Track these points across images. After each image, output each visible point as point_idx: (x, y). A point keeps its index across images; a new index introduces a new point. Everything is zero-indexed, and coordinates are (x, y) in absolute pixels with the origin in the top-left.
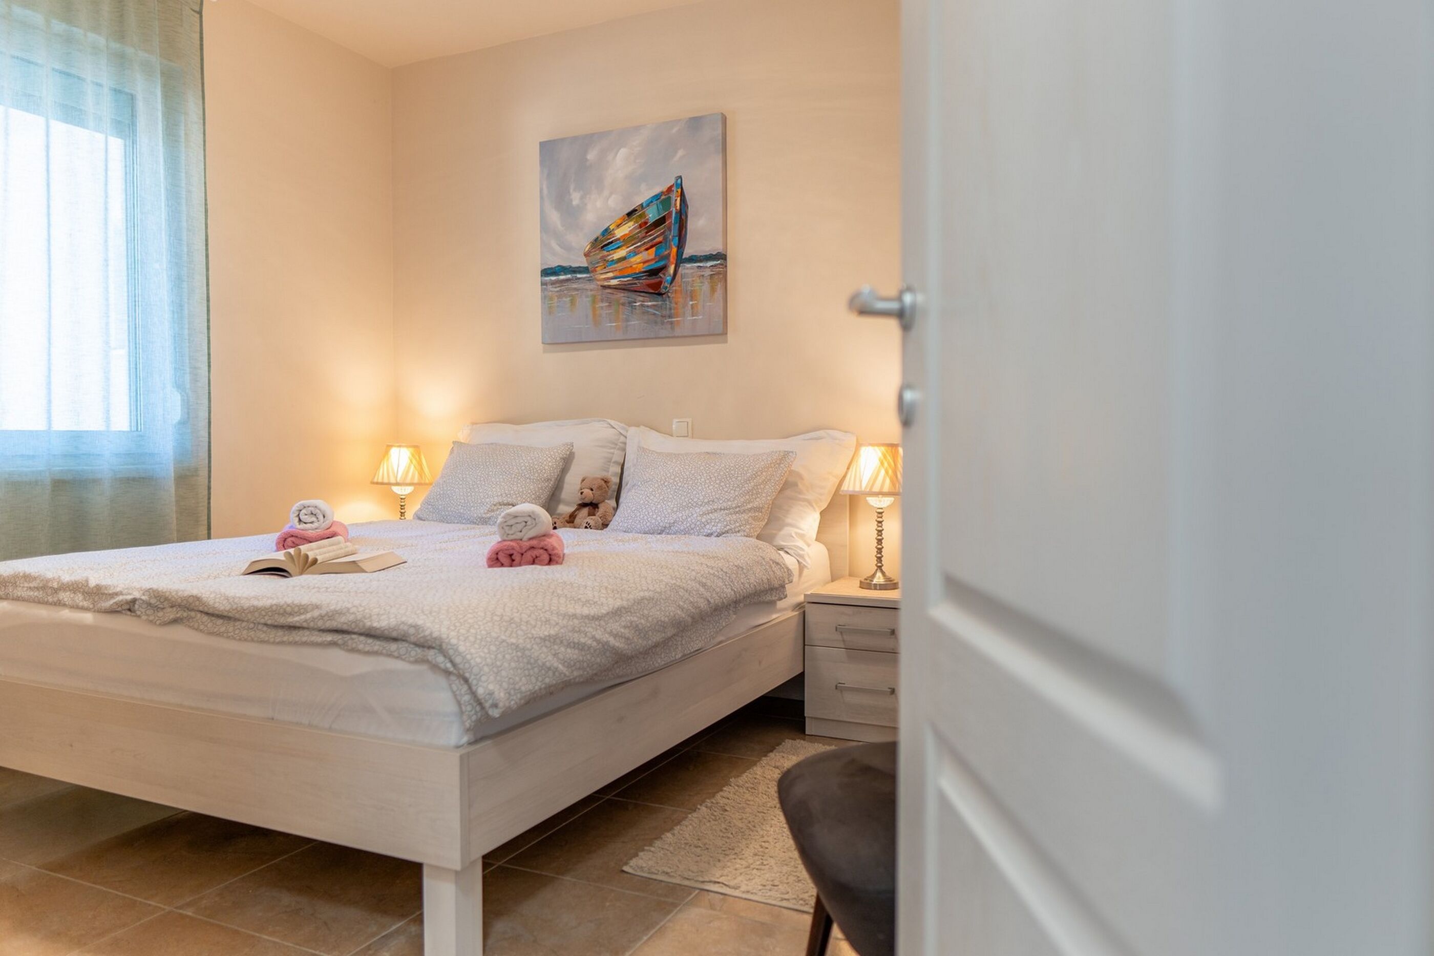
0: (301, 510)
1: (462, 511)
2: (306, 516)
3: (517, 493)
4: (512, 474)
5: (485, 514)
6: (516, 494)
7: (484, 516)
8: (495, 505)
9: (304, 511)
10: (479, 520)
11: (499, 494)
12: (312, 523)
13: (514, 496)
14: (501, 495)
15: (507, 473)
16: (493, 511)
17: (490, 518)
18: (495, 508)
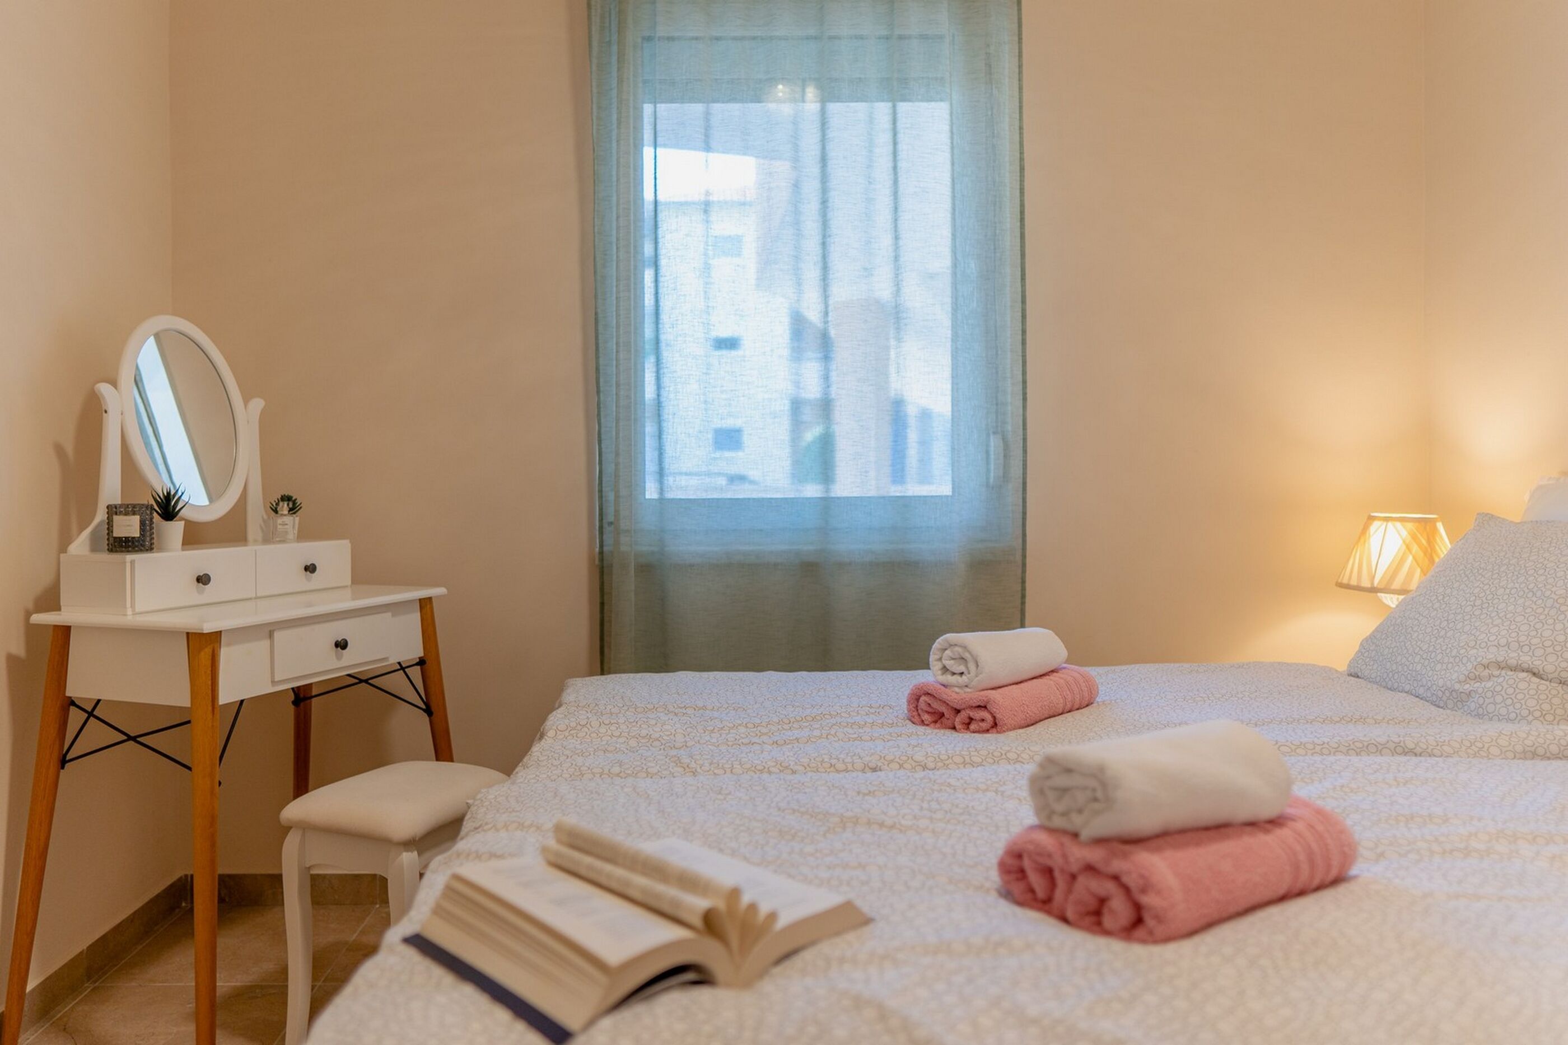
0: (946, 649)
1: (1419, 667)
2: (952, 662)
3: (1548, 643)
4: (1548, 597)
5: (1460, 682)
6: (1544, 647)
7: (1457, 686)
8: (1486, 667)
9: (948, 652)
10: (1447, 694)
11: (1503, 642)
12: (962, 674)
13: (1539, 652)
14: (1508, 644)
15: (1539, 594)
16: (1478, 679)
17: (1469, 694)
18: (1487, 672)
